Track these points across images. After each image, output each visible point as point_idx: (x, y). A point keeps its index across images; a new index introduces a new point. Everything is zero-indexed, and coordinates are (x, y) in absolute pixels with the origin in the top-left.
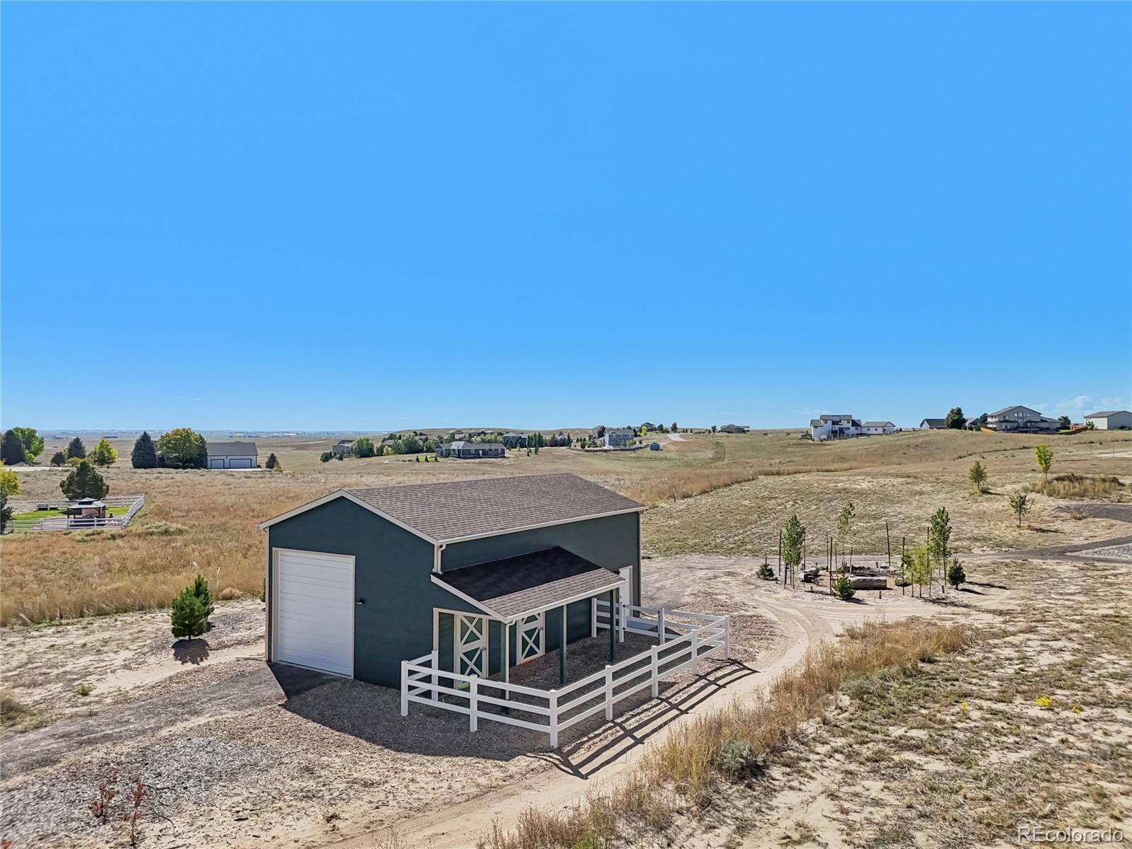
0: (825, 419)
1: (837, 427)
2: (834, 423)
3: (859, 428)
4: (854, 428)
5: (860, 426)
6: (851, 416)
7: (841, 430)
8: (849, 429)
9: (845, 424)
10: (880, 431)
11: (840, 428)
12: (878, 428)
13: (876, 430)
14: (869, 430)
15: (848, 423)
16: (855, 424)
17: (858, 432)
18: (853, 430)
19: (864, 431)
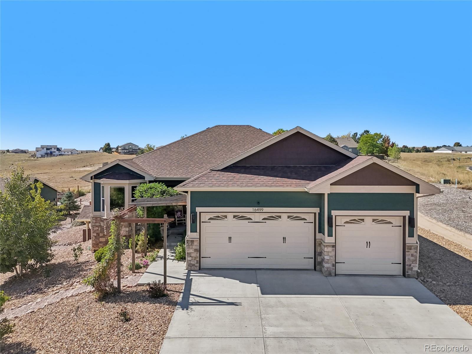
0: (42, 147)
1: (49, 151)
2: (47, 149)
3: (60, 152)
4: (58, 151)
5: (61, 151)
6: (57, 146)
7: (51, 153)
8: (55, 152)
9: (53, 150)
10: (70, 153)
11: (50, 152)
12: (69, 152)
13: (68, 153)
14: (65, 153)
15: (55, 149)
16: (58, 150)
17: (60, 153)
18: (57, 153)
19: (63, 153)
